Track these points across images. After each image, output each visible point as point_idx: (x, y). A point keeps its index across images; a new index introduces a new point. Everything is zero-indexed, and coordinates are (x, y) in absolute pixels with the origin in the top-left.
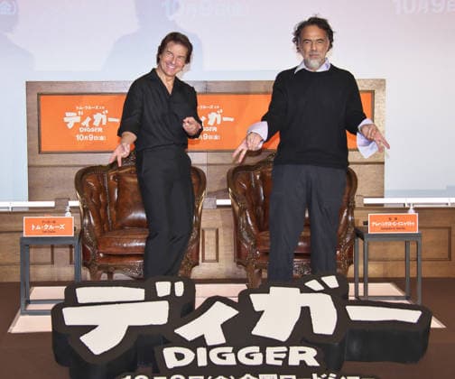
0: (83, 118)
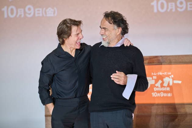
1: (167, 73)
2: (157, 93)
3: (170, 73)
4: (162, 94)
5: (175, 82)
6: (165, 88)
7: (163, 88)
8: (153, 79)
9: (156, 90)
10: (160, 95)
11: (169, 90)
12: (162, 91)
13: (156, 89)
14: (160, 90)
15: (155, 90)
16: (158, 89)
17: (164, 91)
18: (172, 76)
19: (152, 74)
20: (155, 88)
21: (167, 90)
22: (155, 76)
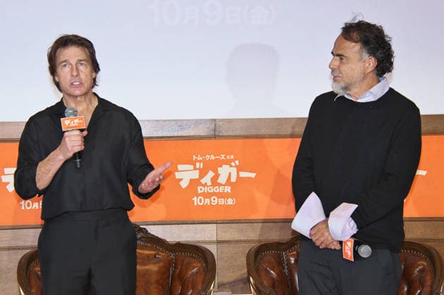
1: (225, 157)
2: (204, 198)
3: (232, 157)
4: (214, 199)
6: (221, 187)
7: (217, 187)
8: (195, 169)
9: (202, 192)
10: (211, 201)
11: (229, 191)
12: (214, 194)
13: (201, 189)
14: (212, 191)
15: (199, 191)
16: (206, 190)
17: (219, 193)
18: (237, 162)
19: (194, 157)
20: (199, 188)
21: (226, 191)
22: (200, 161)
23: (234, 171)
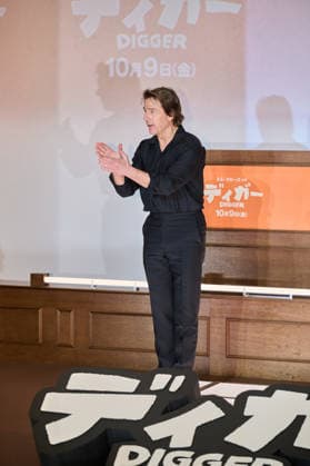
0: (224, 191)
5: (254, 194)
23: (246, 191)
